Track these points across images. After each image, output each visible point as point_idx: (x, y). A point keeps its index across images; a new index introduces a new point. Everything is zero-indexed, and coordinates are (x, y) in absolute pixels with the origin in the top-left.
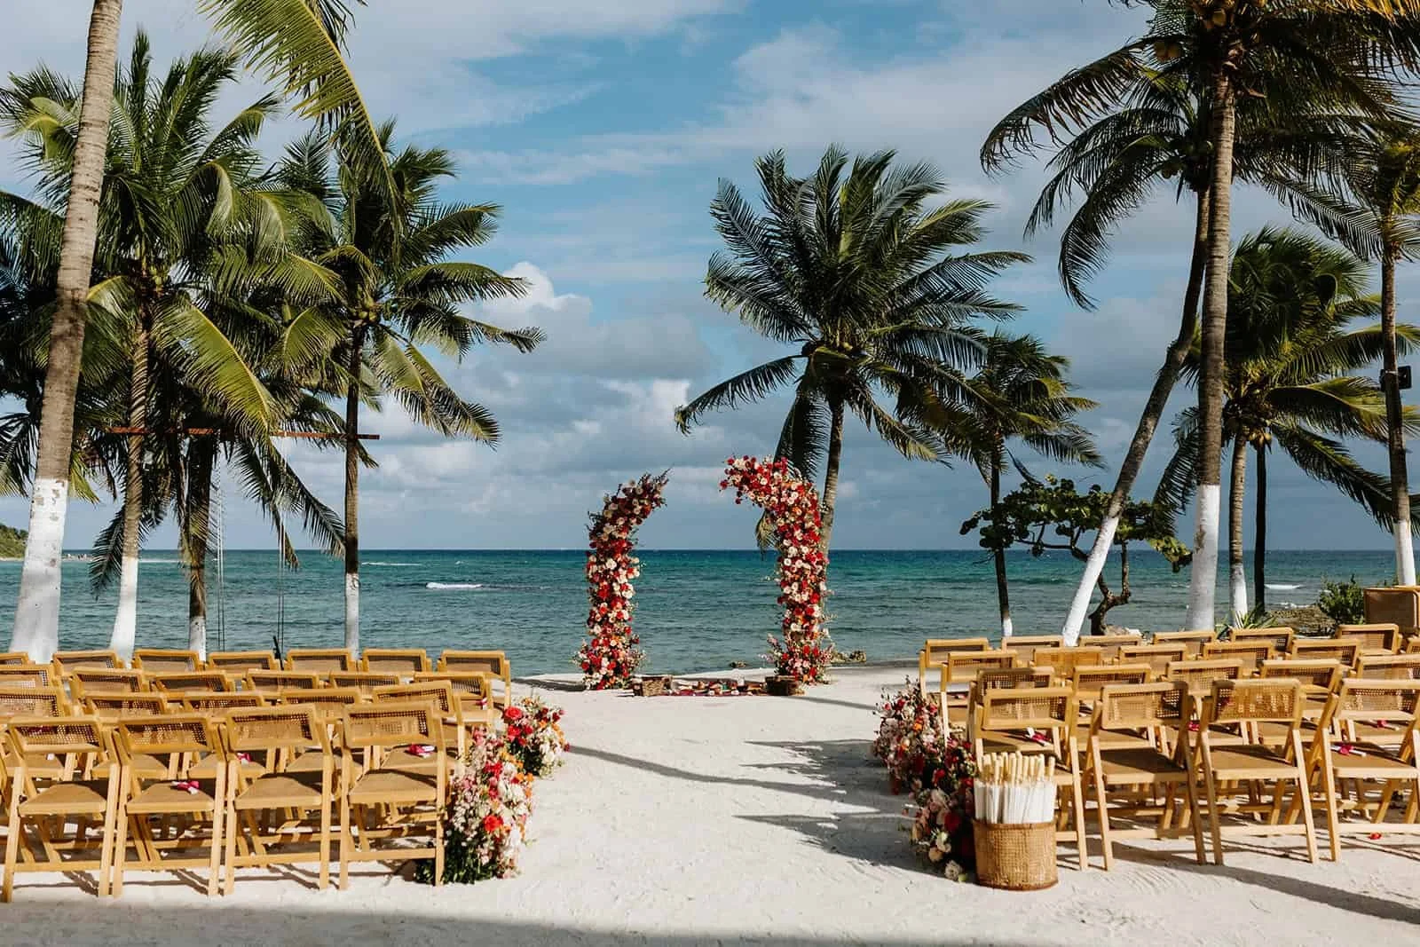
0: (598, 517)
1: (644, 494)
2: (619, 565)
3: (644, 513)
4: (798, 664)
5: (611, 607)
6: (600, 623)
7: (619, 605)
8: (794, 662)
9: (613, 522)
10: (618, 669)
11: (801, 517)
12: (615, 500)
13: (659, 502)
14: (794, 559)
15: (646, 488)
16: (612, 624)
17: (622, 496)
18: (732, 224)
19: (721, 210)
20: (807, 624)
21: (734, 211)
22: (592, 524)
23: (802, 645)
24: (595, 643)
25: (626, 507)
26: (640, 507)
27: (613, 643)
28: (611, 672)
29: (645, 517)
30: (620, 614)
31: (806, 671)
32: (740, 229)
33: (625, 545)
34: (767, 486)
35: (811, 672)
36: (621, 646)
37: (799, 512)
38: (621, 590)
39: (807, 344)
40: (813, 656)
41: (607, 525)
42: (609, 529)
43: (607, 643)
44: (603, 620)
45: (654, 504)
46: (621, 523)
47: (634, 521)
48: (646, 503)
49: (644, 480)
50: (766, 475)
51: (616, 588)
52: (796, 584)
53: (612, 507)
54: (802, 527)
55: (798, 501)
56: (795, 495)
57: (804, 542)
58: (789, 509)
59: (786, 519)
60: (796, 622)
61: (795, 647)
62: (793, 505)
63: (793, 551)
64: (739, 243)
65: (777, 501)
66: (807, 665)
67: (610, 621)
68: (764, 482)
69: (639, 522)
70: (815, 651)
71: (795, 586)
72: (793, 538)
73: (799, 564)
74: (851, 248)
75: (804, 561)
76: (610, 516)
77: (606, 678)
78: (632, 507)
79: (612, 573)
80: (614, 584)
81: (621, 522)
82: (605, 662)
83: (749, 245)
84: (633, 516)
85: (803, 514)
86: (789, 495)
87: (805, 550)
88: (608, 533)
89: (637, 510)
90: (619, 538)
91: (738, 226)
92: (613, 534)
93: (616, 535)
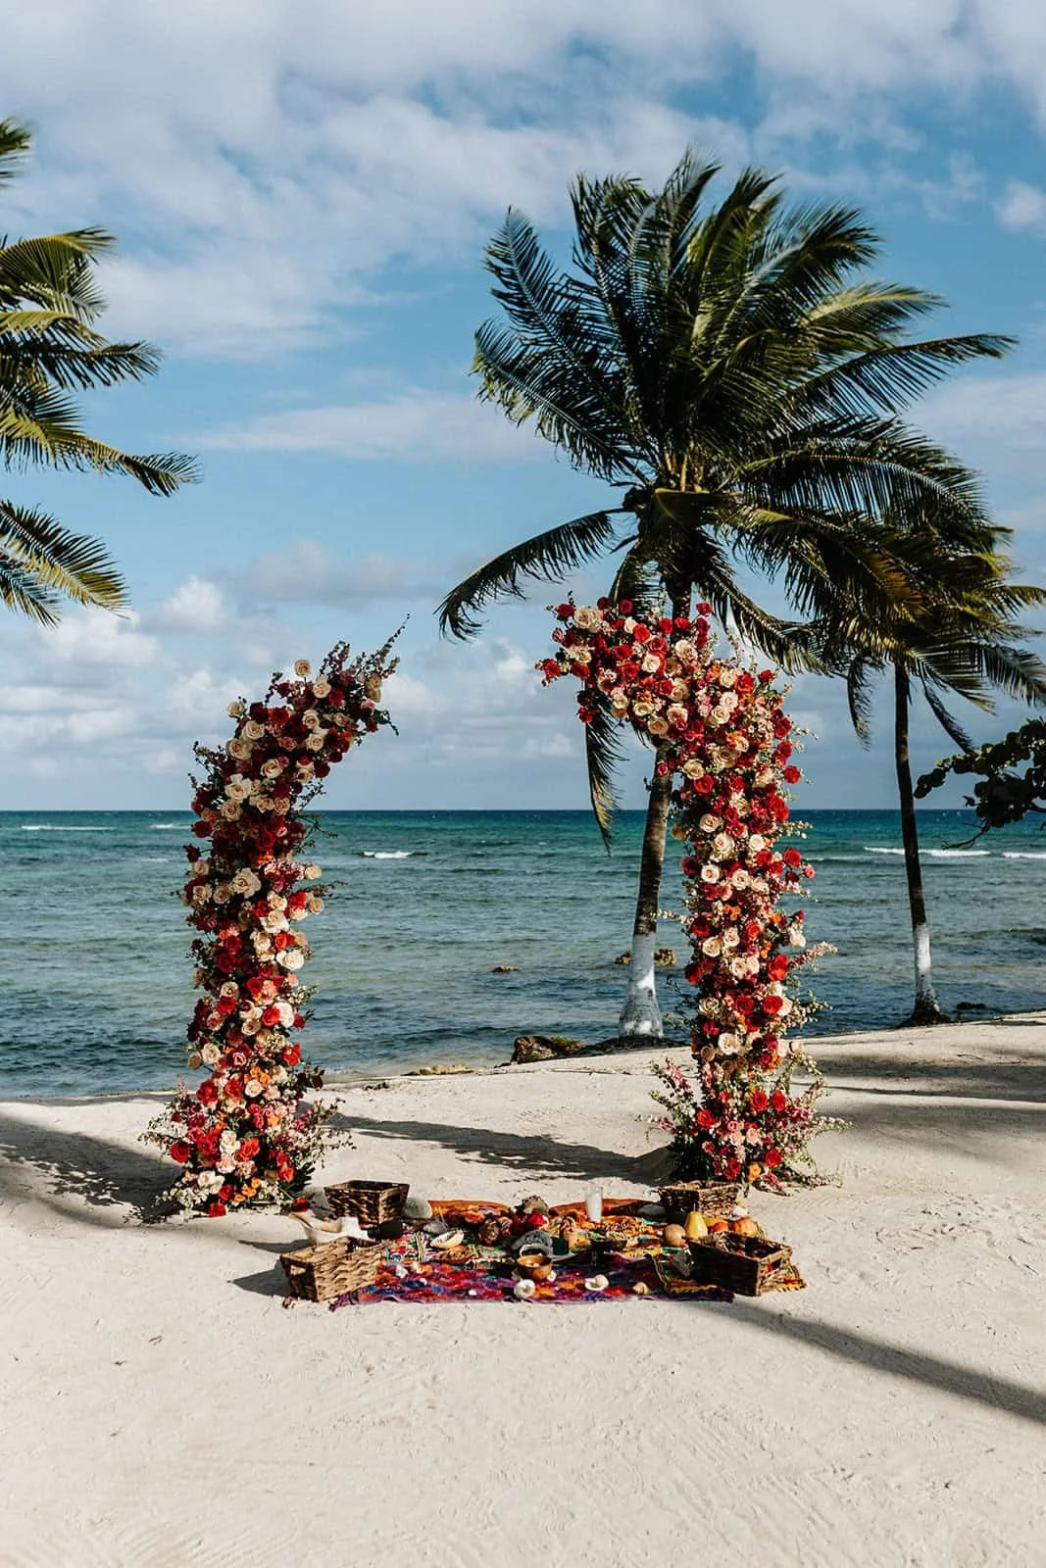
0: (212, 757)
1: (333, 696)
2: (267, 883)
3: (336, 746)
4: (736, 1139)
5: (247, 993)
6: (220, 1037)
7: (269, 987)
8: (724, 1129)
9: (252, 771)
10: (267, 1156)
11: (745, 758)
12: (258, 712)
13: (374, 720)
14: (727, 867)
15: (341, 684)
16: (251, 1041)
17: (277, 702)
18: (519, 288)
19: (504, 260)
20: (759, 1034)
21: (525, 266)
22: (203, 776)
23: (743, 1087)
24: (208, 1091)
25: (287, 732)
26: (325, 732)
27: (253, 1088)
28: (248, 1167)
29: (337, 758)
30: (271, 1012)
31: (754, 1153)
32: (530, 298)
33: (283, 831)
34: (659, 675)
35: (765, 1154)
36: (274, 1093)
37: (741, 744)
38: (275, 949)
39: (634, 490)
40: (772, 1113)
41: (237, 778)
42: (241, 788)
43: (236, 1089)
44: (223, 1030)
45: (361, 725)
46: (273, 773)
47: (306, 768)
48: (338, 719)
49: (336, 658)
50: (656, 648)
51: (262, 946)
52: (733, 932)
53: (253, 732)
54: (748, 782)
55: (738, 718)
56: (729, 702)
57: (755, 825)
58: (719, 735)
59: (707, 760)
60: (731, 1030)
61: (730, 1096)
62: (727, 726)
63: (725, 845)
64: (527, 321)
65: (685, 713)
66: (755, 1137)
67: (246, 1031)
68: (652, 664)
69: (322, 771)
70: (777, 1099)
71: (731, 938)
72: (726, 812)
73: (740, 879)
74: (710, 331)
75: (753, 873)
76: (244, 755)
77: (233, 1181)
78: (303, 733)
79: (248, 906)
80: (255, 936)
81: (273, 771)
82: (229, 1143)
83: (542, 326)
84: (306, 755)
85: (754, 749)
86: (715, 702)
87: (757, 843)
88: (239, 798)
89: (316, 738)
90: (269, 813)
91: (526, 292)
92: (253, 802)
93: (261, 804)
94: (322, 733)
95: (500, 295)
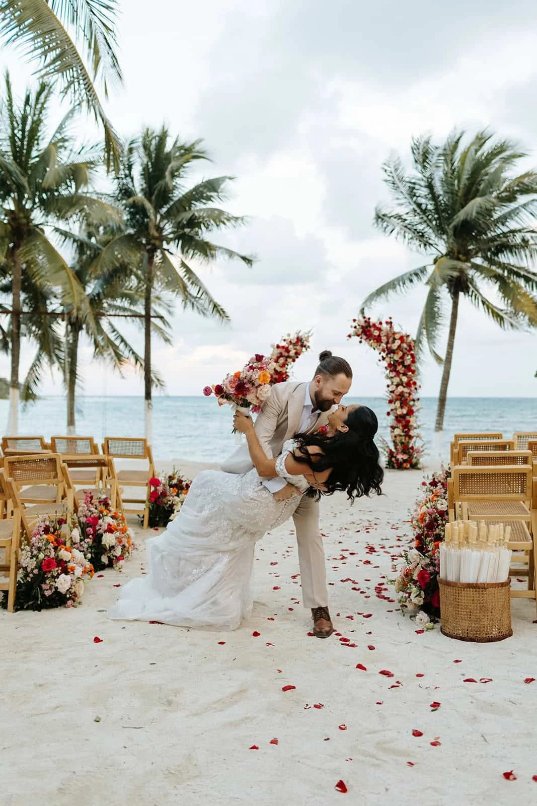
1: (297, 342)
3: (297, 354)
4: (400, 457)
8: (398, 455)
9: (276, 361)
11: (402, 357)
12: (278, 346)
13: (307, 348)
14: (397, 386)
15: (299, 339)
17: (283, 344)
18: (393, 177)
19: (388, 168)
20: (406, 430)
21: (396, 170)
23: (402, 444)
25: (286, 351)
29: (297, 357)
31: (405, 461)
32: (397, 181)
33: (284, 376)
34: (379, 336)
45: (304, 349)
47: (290, 360)
48: (298, 348)
49: (298, 333)
50: (378, 329)
52: (398, 402)
53: (277, 351)
54: (403, 363)
57: (404, 374)
58: (394, 351)
59: (391, 358)
60: (399, 428)
62: (396, 349)
63: (396, 380)
64: (396, 190)
66: (406, 457)
68: (377, 333)
69: (294, 361)
70: (412, 447)
72: (396, 371)
76: (274, 357)
78: (289, 351)
81: (282, 360)
83: (401, 192)
84: (290, 357)
85: (403, 355)
86: (394, 342)
87: (405, 379)
88: (273, 368)
89: (292, 353)
90: (280, 372)
91: (396, 179)
92: (277, 369)
93: (279, 369)
94: (294, 351)
95: (386, 181)
